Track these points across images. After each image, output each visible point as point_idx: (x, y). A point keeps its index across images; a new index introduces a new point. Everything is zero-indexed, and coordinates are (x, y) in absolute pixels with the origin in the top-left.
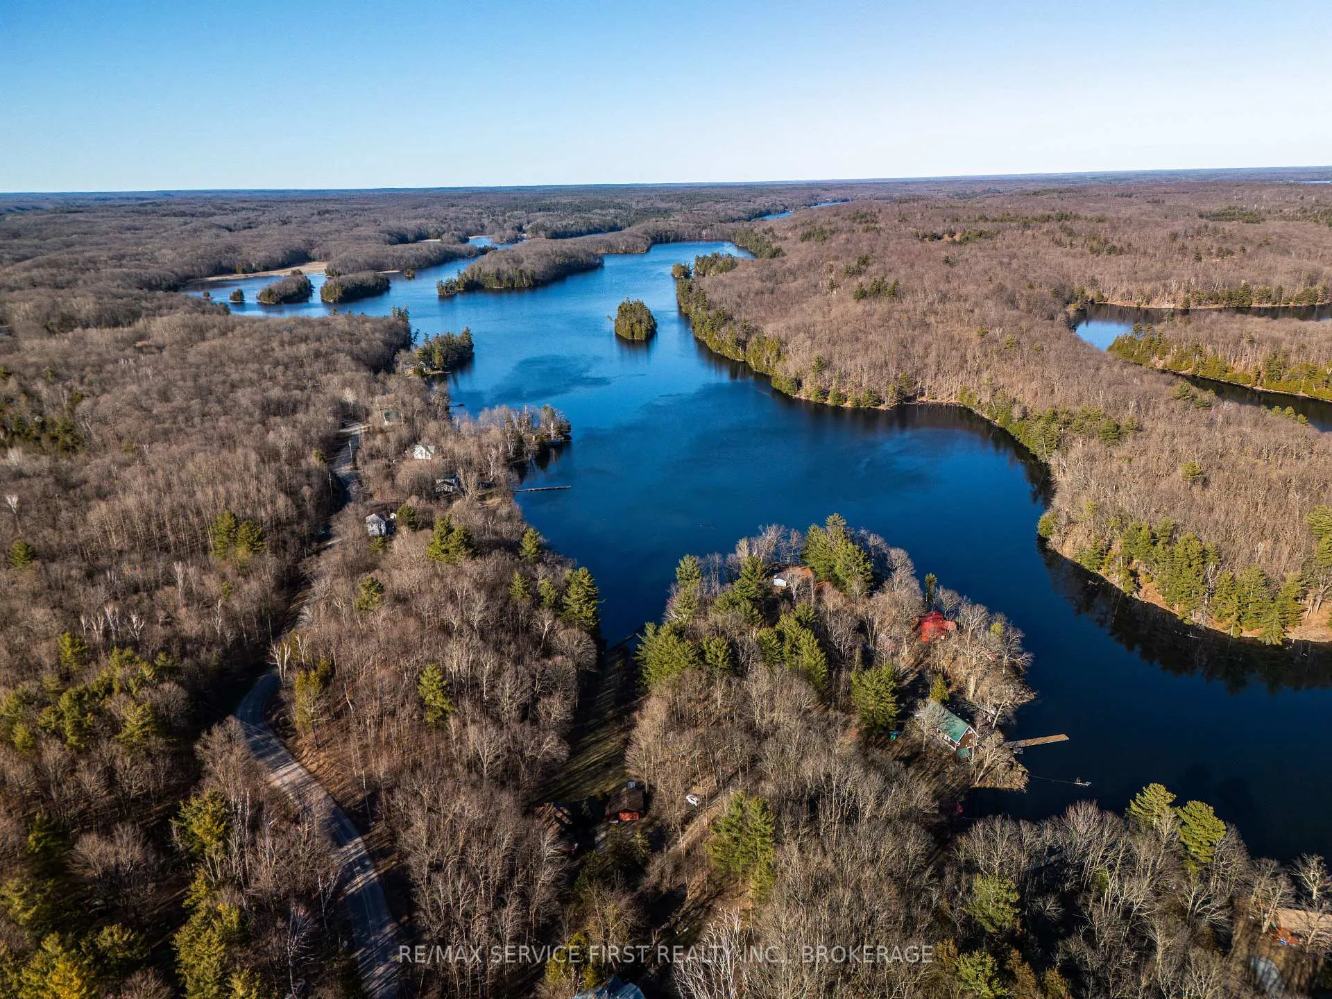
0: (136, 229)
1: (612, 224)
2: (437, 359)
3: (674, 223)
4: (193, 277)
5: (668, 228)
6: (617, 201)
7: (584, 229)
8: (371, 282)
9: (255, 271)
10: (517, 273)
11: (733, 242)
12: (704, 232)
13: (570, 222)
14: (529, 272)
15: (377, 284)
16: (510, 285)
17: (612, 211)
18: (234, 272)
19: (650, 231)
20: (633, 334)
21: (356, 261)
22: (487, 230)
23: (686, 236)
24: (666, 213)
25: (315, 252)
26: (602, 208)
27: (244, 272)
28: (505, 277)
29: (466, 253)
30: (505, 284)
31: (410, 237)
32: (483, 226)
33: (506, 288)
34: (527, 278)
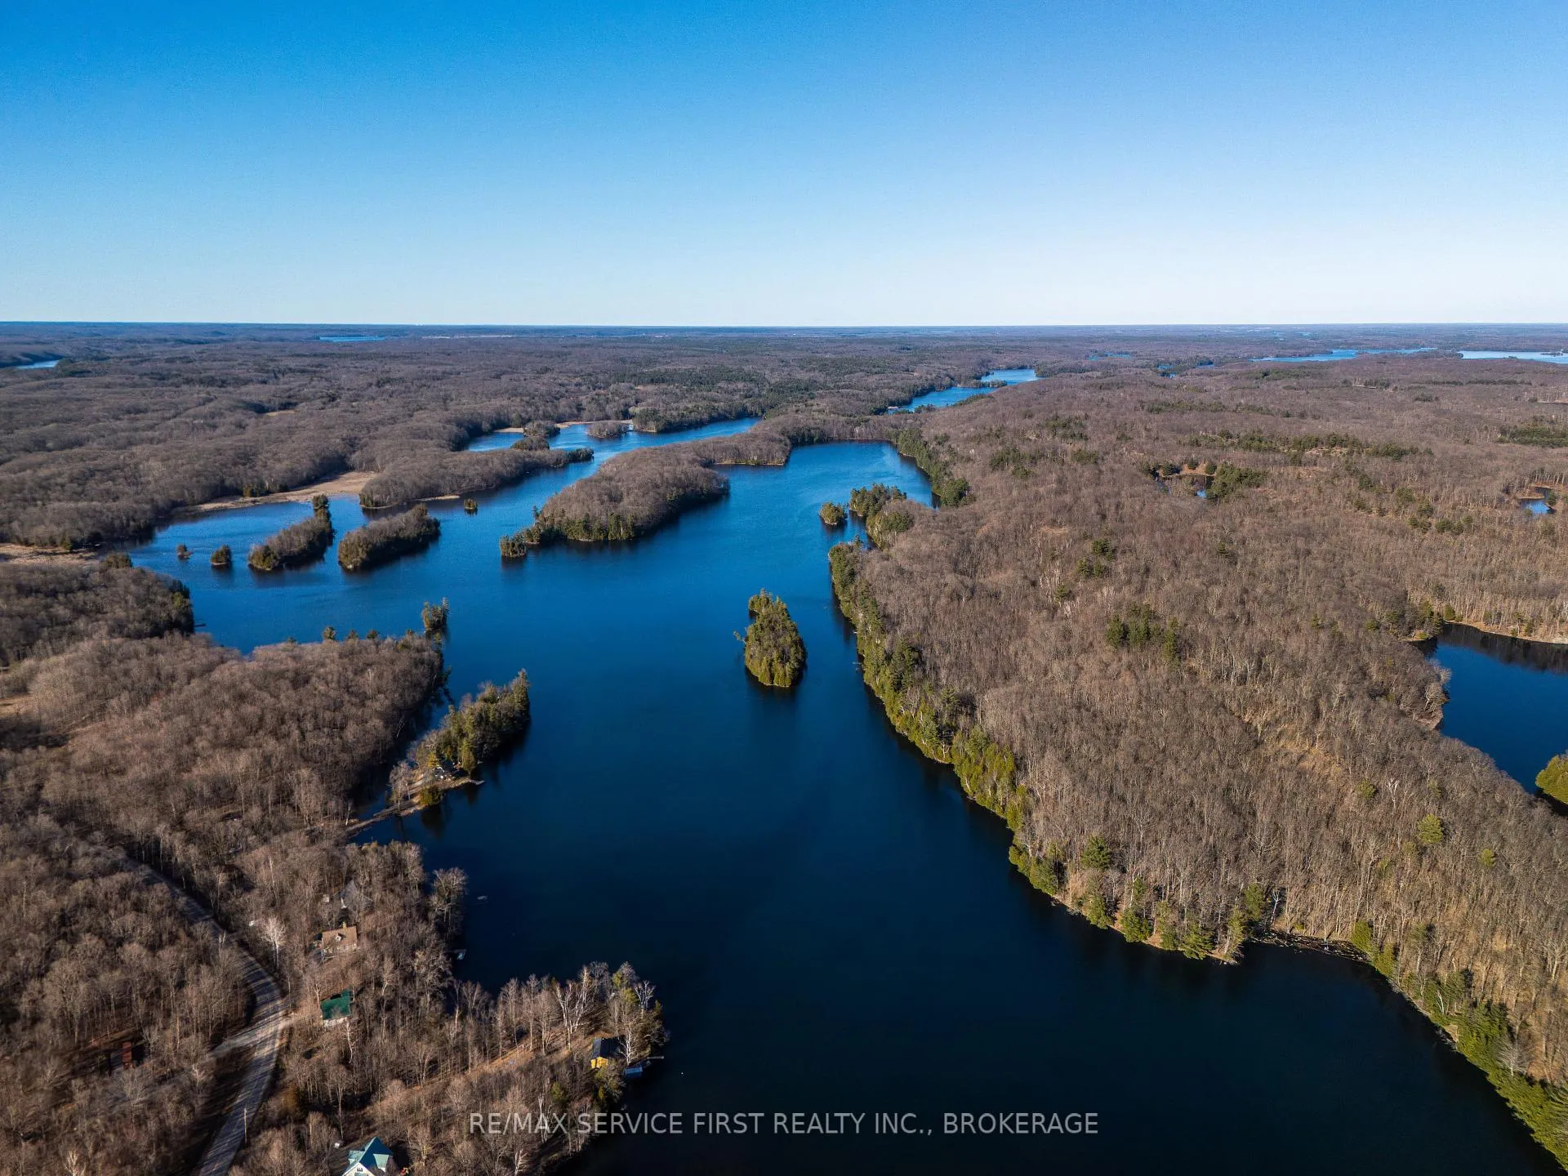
0: (138, 411)
1: (740, 409)
2: (465, 756)
3: (818, 413)
4: (182, 504)
5: (811, 423)
6: (748, 368)
7: (706, 417)
8: (411, 532)
9: (268, 492)
10: (612, 521)
11: (896, 447)
12: (857, 430)
13: (688, 405)
14: (629, 519)
15: (419, 535)
16: (602, 537)
17: (740, 385)
18: (240, 493)
19: (790, 429)
20: (772, 677)
21: (402, 484)
22: (585, 414)
23: (835, 435)
24: (807, 390)
25: (355, 458)
26: (729, 380)
27: (253, 494)
28: (595, 526)
29: (552, 462)
30: (596, 536)
31: (486, 426)
32: (580, 408)
33: (597, 542)
34: (626, 526)
